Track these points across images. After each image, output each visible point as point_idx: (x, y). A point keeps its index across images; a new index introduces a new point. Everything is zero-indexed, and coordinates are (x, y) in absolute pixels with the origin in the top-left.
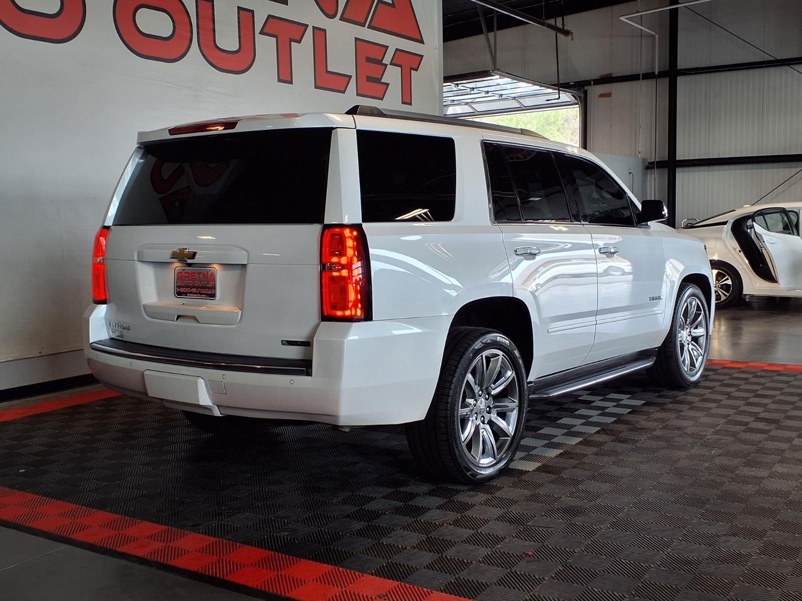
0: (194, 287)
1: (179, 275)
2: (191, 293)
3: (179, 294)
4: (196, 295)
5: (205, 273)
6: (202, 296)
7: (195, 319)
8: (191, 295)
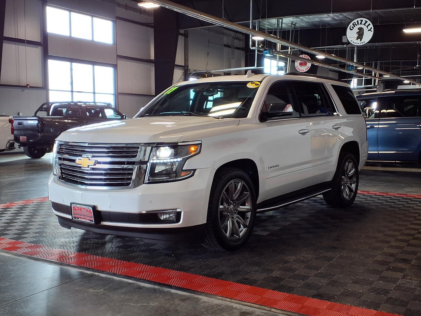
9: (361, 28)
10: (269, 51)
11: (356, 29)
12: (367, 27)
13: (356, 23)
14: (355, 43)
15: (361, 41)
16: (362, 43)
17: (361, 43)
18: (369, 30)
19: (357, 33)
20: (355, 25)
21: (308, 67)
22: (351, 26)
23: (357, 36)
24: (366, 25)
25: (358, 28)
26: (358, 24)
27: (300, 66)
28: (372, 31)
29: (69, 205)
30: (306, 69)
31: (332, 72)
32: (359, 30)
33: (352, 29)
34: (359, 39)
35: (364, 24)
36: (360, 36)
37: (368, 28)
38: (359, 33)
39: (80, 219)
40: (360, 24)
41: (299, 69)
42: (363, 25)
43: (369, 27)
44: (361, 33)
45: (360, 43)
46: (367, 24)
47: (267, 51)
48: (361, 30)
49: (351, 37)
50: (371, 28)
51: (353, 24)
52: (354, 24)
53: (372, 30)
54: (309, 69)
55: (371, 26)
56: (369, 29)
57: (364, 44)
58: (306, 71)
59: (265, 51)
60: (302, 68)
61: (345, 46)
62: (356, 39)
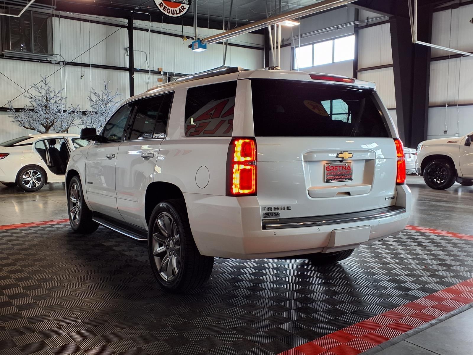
0: (337, 175)
1: (327, 168)
2: (335, 179)
3: (328, 180)
4: (338, 180)
5: (344, 166)
6: (342, 180)
7: (348, 194)
8: (334, 180)
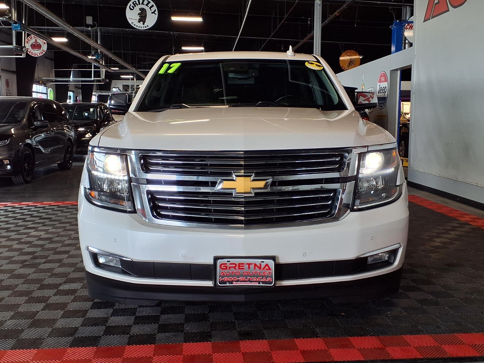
9: (143, 9)
10: (20, 24)
11: (137, 10)
12: (150, 8)
13: (137, 3)
14: (137, 26)
15: (144, 25)
16: (146, 27)
17: (144, 27)
18: (152, 13)
19: (138, 14)
20: (136, 5)
21: (43, 51)
22: (131, 5)
23: (138, 17)
24: (148, 5)
25: (139, 9)
26: (139, 4)
27: (32, 49)
28: (156, 14)
29: (211, 262)
30: (41, 53)
31: (47, 60)
32: (141, 12)
33: (132, 8)
34: (142, 22)
35: (147, 5)
36: (142, 18)
37: (151, 10)
38: (141, 15)
39: (235, 284)
40: (141, 4)
41: (31, 52)
42: (145, 5)
43: (153, 10)
44: (144, 15)
45: (142, 27)
46: (150, 5)
47: (17, 25)
48: (143, 11)
49: (132, 19)
50: (155, 11)
51: (133, 3)
52: (135, 3)
53: (157, 12)
54: (44, 53)
55: (155, 8)
56: (153, 11)
57: (147, 28)
58: (41, 55)
59: (14, 25)
60: (34, 51)
61: (90, 29)
62: (138, 21)
